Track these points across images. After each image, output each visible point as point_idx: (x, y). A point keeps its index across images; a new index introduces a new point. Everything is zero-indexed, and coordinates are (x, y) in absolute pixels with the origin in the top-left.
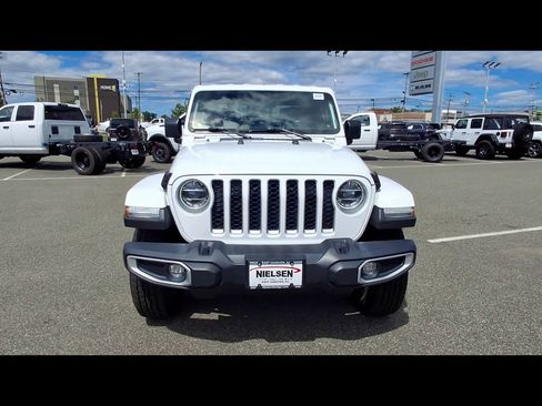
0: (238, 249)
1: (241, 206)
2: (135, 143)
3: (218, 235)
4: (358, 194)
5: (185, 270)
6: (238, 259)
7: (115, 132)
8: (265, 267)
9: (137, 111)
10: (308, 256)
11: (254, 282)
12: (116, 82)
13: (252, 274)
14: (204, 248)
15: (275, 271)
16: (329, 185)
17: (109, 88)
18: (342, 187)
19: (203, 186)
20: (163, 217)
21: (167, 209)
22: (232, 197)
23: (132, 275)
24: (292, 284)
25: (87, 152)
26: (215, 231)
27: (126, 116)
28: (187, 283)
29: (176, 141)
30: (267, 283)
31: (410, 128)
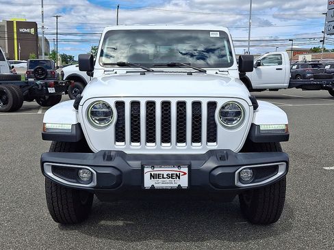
0: (136, 157)
1: (139, 123)
2: (52, 81)
3: (120, 146)
4: (238, 114)
5: (92, 173)
6: (135, 164)
7: (33, 72)
8: (157, 170)
9: (55, 53)
10: (193, 162)
11: (148, 183)
12: (34, 25)
13: (147, 176)
14: (107, 155)
15: (165, 173)
16: (212, 106)
17: (28, 30)
18: (223, 108)
19: (109, 107)
20: (74, 132)
21: (78, 126)
22: (132, 115)
23: (48, 179)
24: (179, 185)
25: (6, 90)
26: (117, 143)
27: (43, 58)
28: (94, 184)
29: (88, 74)
30: (159, 184)
31: (327, 67)
